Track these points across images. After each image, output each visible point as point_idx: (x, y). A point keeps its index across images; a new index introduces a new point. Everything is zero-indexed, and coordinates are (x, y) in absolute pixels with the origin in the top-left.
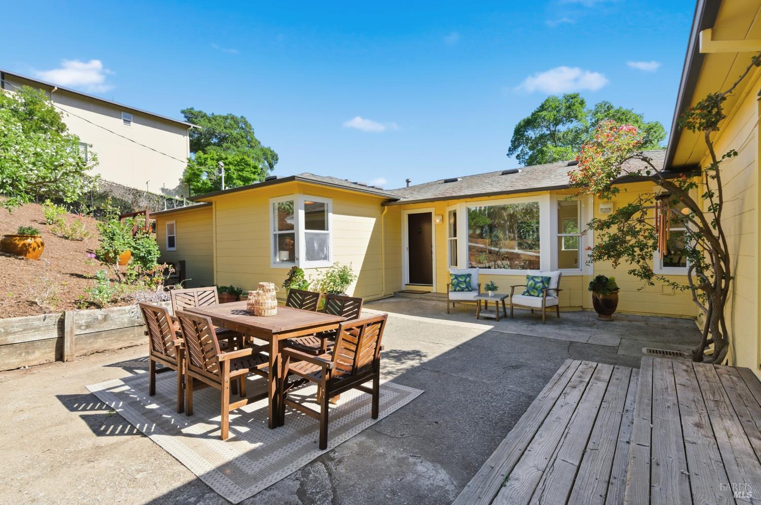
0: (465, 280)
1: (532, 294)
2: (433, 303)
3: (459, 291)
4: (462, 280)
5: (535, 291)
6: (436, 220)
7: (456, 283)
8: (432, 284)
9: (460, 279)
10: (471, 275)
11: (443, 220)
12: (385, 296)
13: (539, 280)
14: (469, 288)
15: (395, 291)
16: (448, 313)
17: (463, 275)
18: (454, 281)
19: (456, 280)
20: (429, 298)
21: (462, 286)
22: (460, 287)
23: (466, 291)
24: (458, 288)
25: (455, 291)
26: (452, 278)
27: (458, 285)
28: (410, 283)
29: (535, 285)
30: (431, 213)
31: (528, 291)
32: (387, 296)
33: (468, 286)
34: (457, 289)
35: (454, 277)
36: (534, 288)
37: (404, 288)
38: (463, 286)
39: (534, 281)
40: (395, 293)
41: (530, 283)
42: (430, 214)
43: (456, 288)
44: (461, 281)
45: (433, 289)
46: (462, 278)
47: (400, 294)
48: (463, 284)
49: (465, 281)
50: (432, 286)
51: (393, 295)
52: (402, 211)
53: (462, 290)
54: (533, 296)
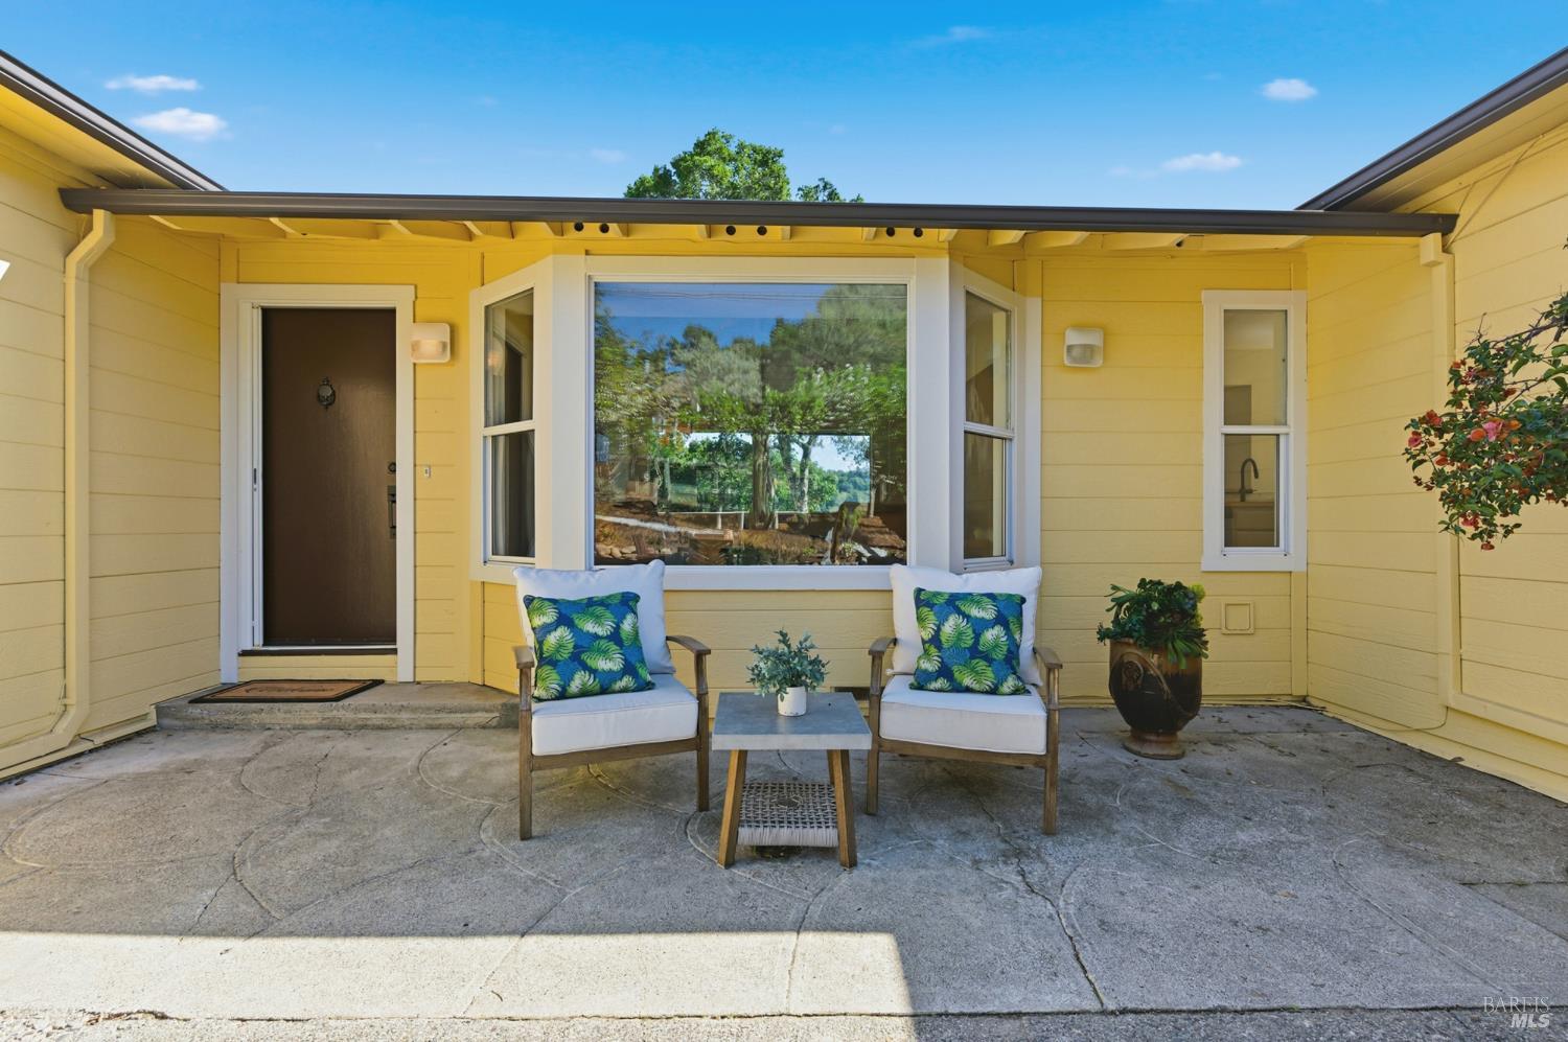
0: (617, 629)
1: (967, 681)
2: (407, 750)
3: (584, 693)
4: (600, 631)
5: (981, 665)
6: (415, 345)
7: (565, 654)
8: (393, 640)
9: (590, 627)
10: (636, 598)
11: (453, 345)
12: (79, 737)
13: (987, 613)
14: (638, 676)
15: (161, 696)
16: (526, 836)
17: (603, 603)
18: (552, 639)
19: (562, 632)
20: (377, 719)
21: (603, 665)
22: (593, 671)
23: (624, 690)
24: (579, 680)
25: (563, 695)
26: (539, 621)
27: (577, 660)
28: (268, 639)
29: (977, 636)
30: (392, 312)
31: (945, 672)
32: (99, 741)
33: (633, 660)
34: (575, 686)
35: (549, 617)
36: (975, 652)
37: (231, 670)
38: (610, 663)
39: (966, 616)
40: (161, 710)
41: (948, 629)
42: (384, 319)
43: (567, 679)
44: (596, 637)
45: (400, 666)
46: (598, 619)
47: (196, 710)
48: (604, 653)
49: (615, 637)
50: (394, 651)
51: (152, 721)
52: (228, 290)
53: (605, 687)
54: (968, 690)
